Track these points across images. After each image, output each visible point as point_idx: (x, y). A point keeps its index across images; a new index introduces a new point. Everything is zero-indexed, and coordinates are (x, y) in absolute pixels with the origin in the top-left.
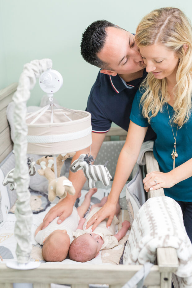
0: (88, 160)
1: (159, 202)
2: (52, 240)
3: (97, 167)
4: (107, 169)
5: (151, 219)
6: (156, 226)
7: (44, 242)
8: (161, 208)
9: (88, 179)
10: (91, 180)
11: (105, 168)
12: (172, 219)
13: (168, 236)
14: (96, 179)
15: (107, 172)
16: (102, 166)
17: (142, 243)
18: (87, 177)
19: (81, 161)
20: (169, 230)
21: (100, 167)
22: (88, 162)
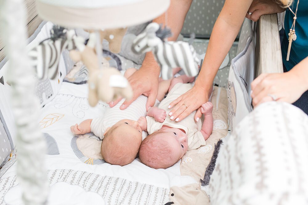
0: (162, 34)
1: (275, 116)
2: (116, 134)
3: (176, 45)
4: (193, 49)
5: (259, 149)
6: (266, 169)
7: (106, 135)
8: (279, 130)
9: (161, 66)
10: (165, 68)
11: (190, 48)
12: (296, 156)
13: (286, 195)
14: (174, 66)
15: (193, 53)
16: (186, 45)
17: (238, 196)
18: (159, 62)
19: (150, 38)
20: (289, 182)
21: (181, 46)
22: (162, 39)
